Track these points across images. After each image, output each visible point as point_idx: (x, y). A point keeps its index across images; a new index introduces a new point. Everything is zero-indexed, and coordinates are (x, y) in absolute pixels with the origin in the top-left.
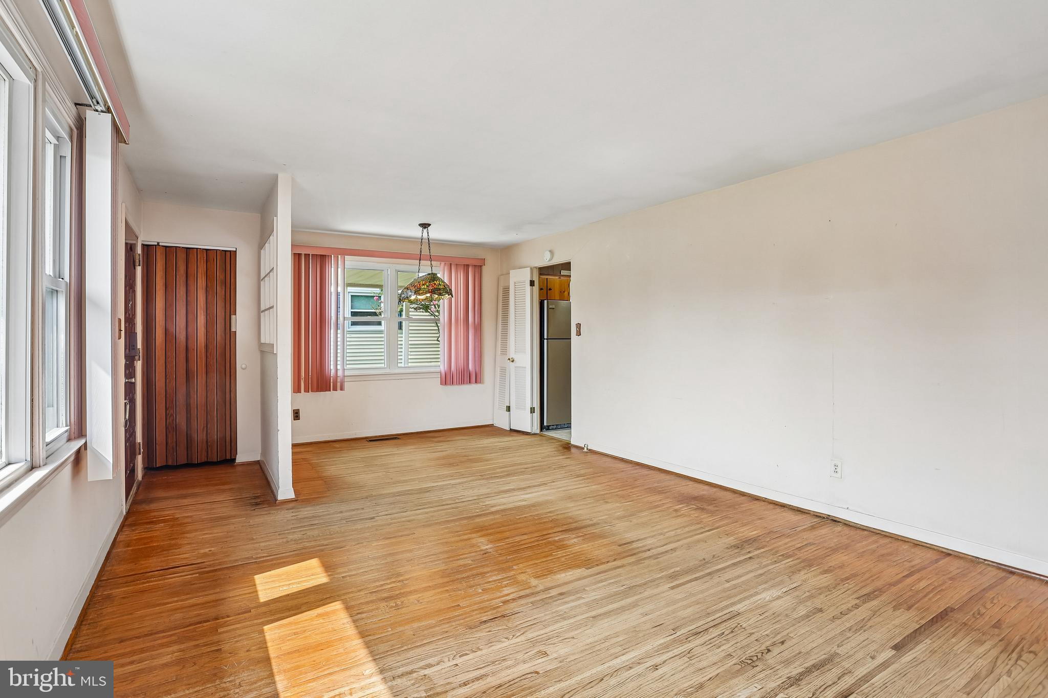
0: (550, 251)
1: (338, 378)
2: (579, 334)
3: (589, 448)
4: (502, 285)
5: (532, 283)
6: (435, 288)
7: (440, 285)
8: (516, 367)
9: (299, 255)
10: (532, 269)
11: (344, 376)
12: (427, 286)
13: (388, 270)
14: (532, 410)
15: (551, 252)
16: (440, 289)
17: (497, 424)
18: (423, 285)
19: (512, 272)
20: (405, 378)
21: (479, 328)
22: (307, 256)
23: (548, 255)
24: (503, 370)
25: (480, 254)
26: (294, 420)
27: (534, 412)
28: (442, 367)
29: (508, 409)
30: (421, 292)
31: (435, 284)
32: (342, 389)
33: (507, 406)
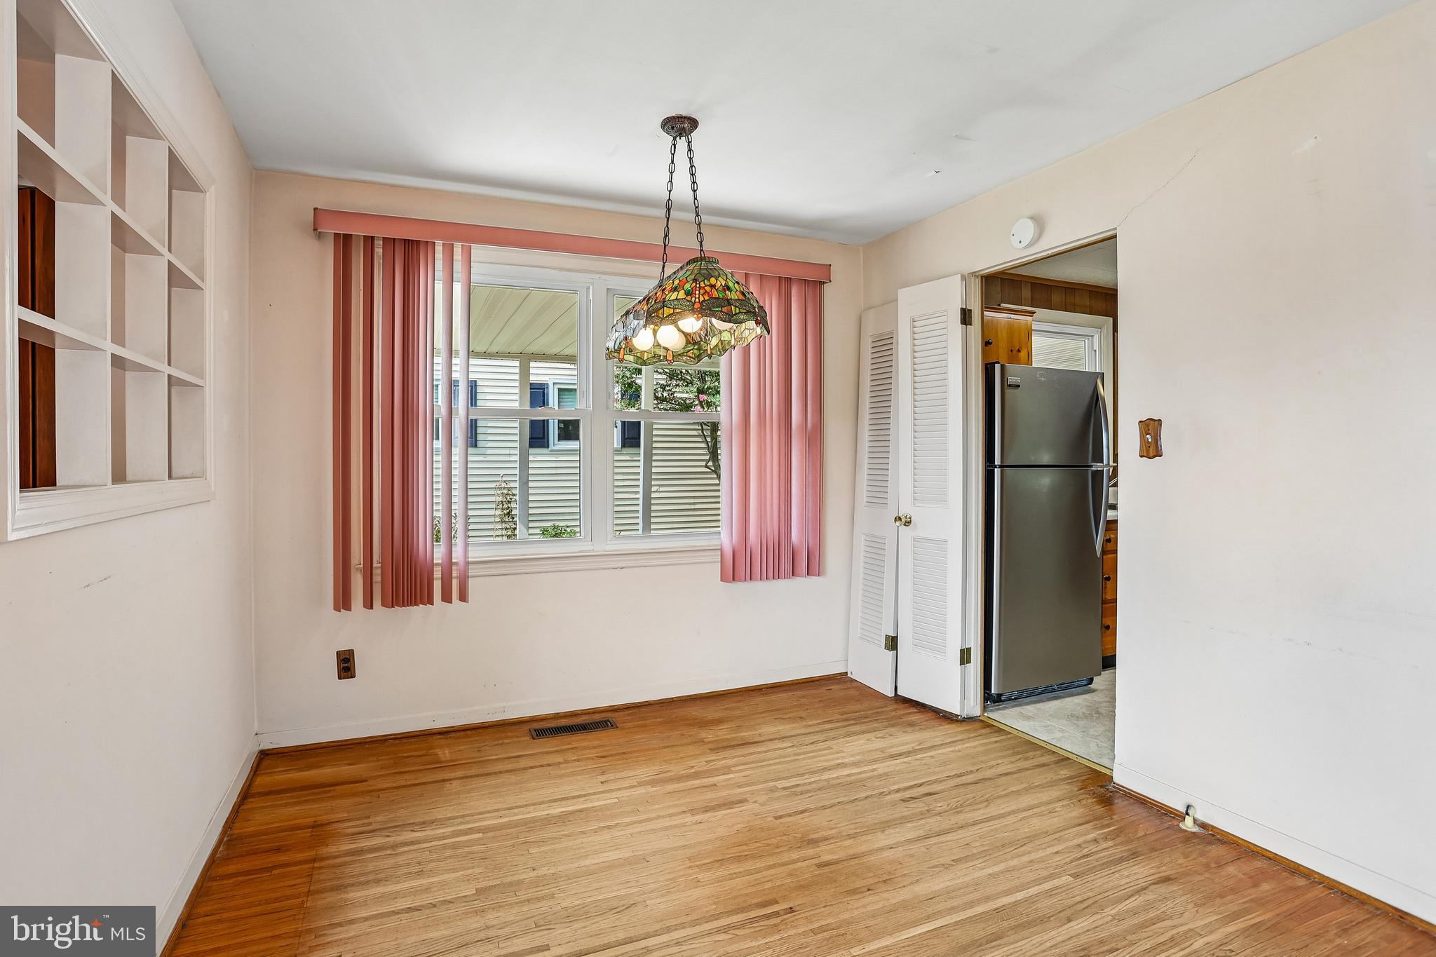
0: (1032, 218)
1: (454, 568)
2: (1151, 448)
3: (1201, 817)
4: (870, 332)
5: (966, 317)
6: (711, 298)
7: (728, 288)
8: (915, 539)
9: (347, 238)
10: (963, 278)
11: (468, 563)
12: (688, 293)
13: (588, 288)
14: (965, 656)
15: (1040, 222)
16: (729, 302)
17: (856, 674)
18: (674, 289)
19: (904, 295)
20: (630, 564)
21: (815, 438)
22: (370, 241)
23: (1026, 230)
24: (876, 546)
25: (816, 255)
26: (340, 678)
27: (969, 661)
28: (726, 537)
29: (892, 643)
30: (667, 311)
31: (712, 286)
32: (463, 597)
33: (887, 637)
